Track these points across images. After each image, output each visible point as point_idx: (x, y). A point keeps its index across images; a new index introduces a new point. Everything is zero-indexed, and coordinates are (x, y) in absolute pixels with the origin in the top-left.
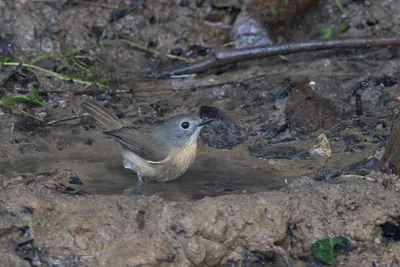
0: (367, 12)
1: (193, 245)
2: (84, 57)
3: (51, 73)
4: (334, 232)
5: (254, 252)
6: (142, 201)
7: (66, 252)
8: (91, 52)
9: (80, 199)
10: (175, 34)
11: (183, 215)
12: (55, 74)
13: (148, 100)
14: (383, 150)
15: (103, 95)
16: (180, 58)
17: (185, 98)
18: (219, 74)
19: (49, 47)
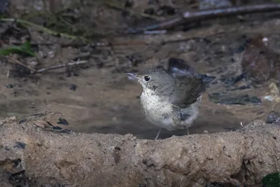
1: (161, 177)
2: (70, 14)
3: (41, 28)
5: (214, 184)
6: (118, 138)
7: (52, 182)
8: (76, 11)
9: (65, 135)
11: (153, 151)
12: (45, 29)
15: (86, 48)
16: (153, 17)
17: (156, 51)
18: (185, 30)
19: (39, 6)
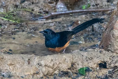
0: (96, 1)
1: (44, 69)
2: (13, 13)
3: (3, 18)
4: (85, 66)
5: (62, 71)
6: (29, 56)
7: (7, 71)
8: (15, 12)
9: (11, 55)
10: (39, 7)
11: (41, 60)
13: (31, 26)
14: (100, 42)
15: (18, 25)
16: (41, 14)
17: (42, 26)
18: (52, 19)
19: (2, 11)
